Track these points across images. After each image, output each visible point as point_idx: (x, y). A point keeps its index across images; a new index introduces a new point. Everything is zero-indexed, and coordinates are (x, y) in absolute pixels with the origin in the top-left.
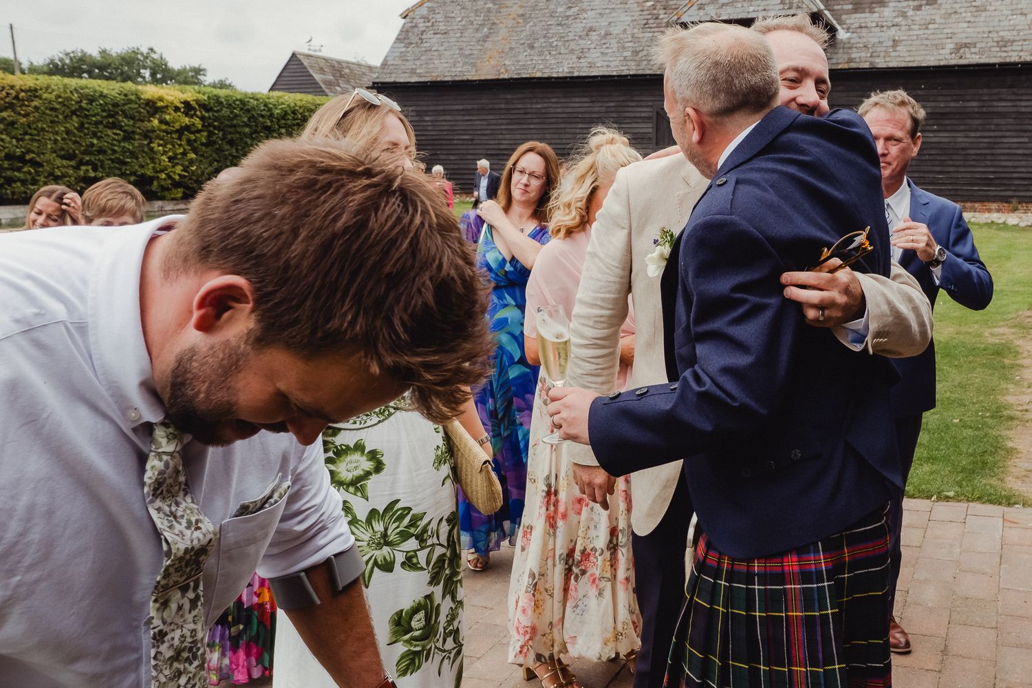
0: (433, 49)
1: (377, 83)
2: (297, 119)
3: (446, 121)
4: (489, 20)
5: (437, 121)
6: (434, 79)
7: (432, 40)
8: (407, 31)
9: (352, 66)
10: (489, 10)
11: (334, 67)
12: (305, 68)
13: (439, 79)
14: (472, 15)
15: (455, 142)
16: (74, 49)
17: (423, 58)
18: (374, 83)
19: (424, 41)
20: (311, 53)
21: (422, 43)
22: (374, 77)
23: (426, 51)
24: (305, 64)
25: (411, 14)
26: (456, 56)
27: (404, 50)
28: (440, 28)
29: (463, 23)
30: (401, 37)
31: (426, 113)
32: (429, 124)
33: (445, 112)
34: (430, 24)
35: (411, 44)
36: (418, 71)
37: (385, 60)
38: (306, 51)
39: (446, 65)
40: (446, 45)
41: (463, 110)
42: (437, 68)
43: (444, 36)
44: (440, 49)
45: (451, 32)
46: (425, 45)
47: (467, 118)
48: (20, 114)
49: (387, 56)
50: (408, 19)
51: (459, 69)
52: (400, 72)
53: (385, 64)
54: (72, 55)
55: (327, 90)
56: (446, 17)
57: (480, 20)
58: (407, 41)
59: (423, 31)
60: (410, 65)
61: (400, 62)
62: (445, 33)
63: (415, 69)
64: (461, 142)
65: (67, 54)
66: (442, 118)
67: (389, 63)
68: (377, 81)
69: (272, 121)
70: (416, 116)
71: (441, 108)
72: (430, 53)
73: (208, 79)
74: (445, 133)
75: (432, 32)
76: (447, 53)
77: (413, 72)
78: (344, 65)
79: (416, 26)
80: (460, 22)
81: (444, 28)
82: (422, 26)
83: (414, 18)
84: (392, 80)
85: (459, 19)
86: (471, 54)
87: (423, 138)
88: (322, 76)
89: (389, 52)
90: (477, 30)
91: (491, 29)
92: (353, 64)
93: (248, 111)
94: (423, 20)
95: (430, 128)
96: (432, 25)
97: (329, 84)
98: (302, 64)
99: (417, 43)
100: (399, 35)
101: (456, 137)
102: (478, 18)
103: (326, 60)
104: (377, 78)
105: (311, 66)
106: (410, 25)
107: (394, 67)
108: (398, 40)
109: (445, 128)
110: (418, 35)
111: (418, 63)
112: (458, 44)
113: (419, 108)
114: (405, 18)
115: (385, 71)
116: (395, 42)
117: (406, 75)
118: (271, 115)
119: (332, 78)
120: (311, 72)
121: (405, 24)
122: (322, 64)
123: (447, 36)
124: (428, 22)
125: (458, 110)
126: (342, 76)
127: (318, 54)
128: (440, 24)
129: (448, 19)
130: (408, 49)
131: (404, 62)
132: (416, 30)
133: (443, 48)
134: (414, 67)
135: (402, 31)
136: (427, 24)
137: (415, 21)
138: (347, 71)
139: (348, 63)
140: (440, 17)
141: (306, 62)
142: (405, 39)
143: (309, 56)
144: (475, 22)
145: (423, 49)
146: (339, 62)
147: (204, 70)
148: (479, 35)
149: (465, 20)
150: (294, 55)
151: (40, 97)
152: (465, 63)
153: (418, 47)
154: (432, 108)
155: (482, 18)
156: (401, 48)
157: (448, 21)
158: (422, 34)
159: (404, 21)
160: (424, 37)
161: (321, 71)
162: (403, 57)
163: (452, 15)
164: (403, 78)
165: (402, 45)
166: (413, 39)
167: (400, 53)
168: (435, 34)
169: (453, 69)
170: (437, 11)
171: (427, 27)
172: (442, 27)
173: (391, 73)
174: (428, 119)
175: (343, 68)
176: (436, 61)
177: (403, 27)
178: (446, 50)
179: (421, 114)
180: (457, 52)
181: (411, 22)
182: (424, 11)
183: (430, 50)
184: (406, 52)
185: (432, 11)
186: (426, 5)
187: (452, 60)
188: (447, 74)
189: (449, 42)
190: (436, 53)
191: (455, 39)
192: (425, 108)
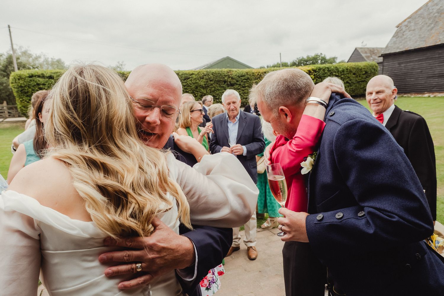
0: (408, 37)
1: (383, 54)
2: (348, 71)
3: (410, 65)
4: (435, 21)
5: (406, 66)
6: (406, 49)
7: (408, 33)
8: (398, 32)
9: (378, 49)
10: (435, 17)
11: (371, 50)
12: (359, 53)
13: (408, 49)
14: (427, 20)
15: (414, 73)
16: (300, 57)
17: (403, 42)
19: (404, 35)
20: (363, 47)
22: (383, 52)
23: (405, 39)
25: (400, 26)
26: (417, 39)
27: (395, 40)
29: (423, 24)
30: (395, 35)
31: (402, 63)
32: (403, 67)
33: (410, 62)
34: (408, 27)
35: (399, 37)
36: (400, 47)
37: (387, 45)
39: (412, 43)
40: (413, 35)
41: (418, 60)
42: (408, 45)
44: (411, 37)
45: (417, 29)
47: (420, 63)
49: (388, 44)
50: (399, 28)
51: (418, 44)
52: (393, 49)
53: (387, 47)
54: (299, 59)
55: (367, 60)
57: (430, 22)
58: (397, 36)
59: (404, 31)
60: (397, 45)
61: (393, 45)
62: (414, 30)
63: (399, 47)
64: (416, 73)
65: (298, 59)
66: (408, 64)
67: (389, 46)
69: (339, 73)
70: (398, 65)
71: (408, 60)
73: (338, 61)
74: (410, 70)
75: (408, 31)
77: (398, 48)
79: (402, 30)
80: (421, 24)
82: (404, 29)
83: (401, 27)
84: (389, 52)
85: (420, 23)
86: (424, 37)
87: (400, 73)
89: (390, 41)
90: (429, 26)
91: (435, 24)
92: (379, 48)
93: (330, 71)
94: (405, 27)
95: (403, 69)
96: (409, 28)
97: (368, 57)
98: (358, 51)
100: (394, 34)
101: (414, 71)
102: (430, 21)
103: (368, 48)
105: (362, 52)
106: (399, 30)
107: (391, 47)
108: (394, 36)
109: (410, 68)
110: (402, 33)
111: (400, 44)
113: (399, 62)
114: (398, 27)
115: (386, 49)
116: (392, 38)
117: (395, 49)
118: (338, 71)
119: (369, 54)
120: (361, 54)
121: (397, 30)
122: (366, 50)
123: (414, 31)
124: (407, 27)
125: (417, 60)
126: (374, 53)
127: (365, 47)
128: (413, 27)
130: (398, 39)
131: (395, 45)
132: (401, 31)
134: (399, 46)
135: (395, 33)
136: (407, 28)
137: (402, 28)
138: (376, 51)
140: (412, 24)
141: (360, 51)
142: (396, 35)
143: (361, 48)
144: (428, 23)
145: (403, 38)
146: (373, 49)
147: (337, 58)
148: (429, 28)
150: (356, 49)
152: (421, 41)
153: (401, 38)
154: (405, 61)
155: (431, 21)
156: (395, 39)
157: (416, 25)
158: (404, 32)
159: (397, 29)
160: (405, 33)
161: (366, 53)
162: (395, 43)
163: (418, 22)
164: (393, 51)
165: (395, 38)
166: (400, 35)
167: (394, 41)
168: (409, 31)
169: (415, 44)
170: (411, 22)
171: (406, 29)
172: (413, 28)
173: (389, 50)
174: (403, 65)
175: (374, 50)
176: (408, 42)
177: (396, 31)
178: (413, 37)
179: (399, 64)
180: (418, 37)
181: (400, 28)
182: (406, 23)
183: (406, 38)
184: (396, 40)
185: (410, 22)
186: (407, 21)
187: (415, 41)
188: (412, 46)
189: (415, 33)
190: (409, 39)
191: (418, 32)
192: (402, 61)
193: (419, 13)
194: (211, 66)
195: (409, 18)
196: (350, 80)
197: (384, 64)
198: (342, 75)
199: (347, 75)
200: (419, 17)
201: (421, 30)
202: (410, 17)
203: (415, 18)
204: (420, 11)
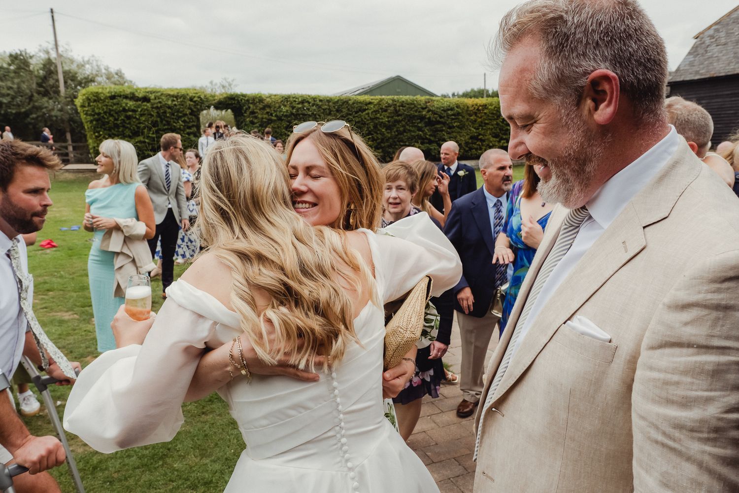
0: (715, 56)
6: (712, 76)
7: (714, 50)
8: (697, 47)
13: (715, 75)
15: (722, 116)
17: (706, 62)
19: (708, 52)
21: (706, 53)
23: (709, 58)
25: (701, 36)
26: (731, 59)
27: (693, 59)
31: (703, 98)
33: (717, 97)
34: (714, 40)
35: (698, 55)
36: (701, 72)
39: (722, 65)
40: (724, 52)
41: (731, 94)
42: (715, 68)
43: (723, 47)
44: (720, 55)
45: (730, 43)
46: (709, 54)
47: (733, 99)
48: (478, 117)
49: (680, 65)
50: (698, 39)
51: (732, 67)
52: (688, 73)
53: (678, 70)
56: (727, 33)
58: (696, 53)
59: (709, 45)
60: (696, 69)
61: (688, 68)
62: (725, 44)
63: (699, 71)
64: (725, 115)
66: (714, 101)
67: (681, 69)
68: (671, 81)
71: (714, 94)
72: (711, 59)
75: (715, 45)
76: (724, 58)
77: (697, 73)
79: (703, 43)
82: (708, 42)
83: (703, 38)
84: (681, 79)
85: (737, 34)
89: (682, 62)
94: (709, 38)
96: (716, 41)
99: (703, 54)
100: (691, 50)
101: (724, 112)
106: (699, 43)
107: (684, 71)
108: (690, 53)
109: (716, 107)
110: (704, 48)
111: (701, 66)
112: (734, 50)
113: (698, 96)
114: (696, 38)
115: (677, 74)
116: (687, 55)
117: (692, 75)
121: (696, 42)
123: (725, 46)
124: (713, 38)
125: (728, 95)
128: (723, 39)
129: (728, 34)
130: (696, 58)
131: (692, 67)
132: (703, 45)
133: (721, 54)
134: (698, 69)
135: (693, 48)
136: (712, 40)
140: (722, 34)
142: (694, 52)
145: (707, 57)
151: (487, 108)
153: (703, 56)
154: (708, 95)
156: (691, 58)
157: (728, 36)
158: (707, 47)
159: (696, 40)
160: (708, 49)
162: (691, 64)
163: (731, 31)
164: (689, 77)
165: (692, 56)
166: (701, 51)
167: (690, 61)
168: (717, 46)
169: (727, 68)
170: (721, 30)
171: (712, 42)
172: (723, 41)
173: (681, 75)
176: (715, 64)
177: (694, 45)
178: (723, 55)
180: (732, 55)
181: (701, 41)
182: (711, 32)
183: (712, 57)
184: (695, 60)
185: (717, 30)
186: (713, 27)
187: (728, 62)
188: (722, 71)
189: (727, 50)
190: (716, 58)
191: (732, 47)
192: (702, 95)
193: (734, 16)
194: (370, 91)
195: (716, 24)
200: (734, 22)
201: (737, 45)
202: (719, 23)
203: (728, 24)
204: (736, 13)
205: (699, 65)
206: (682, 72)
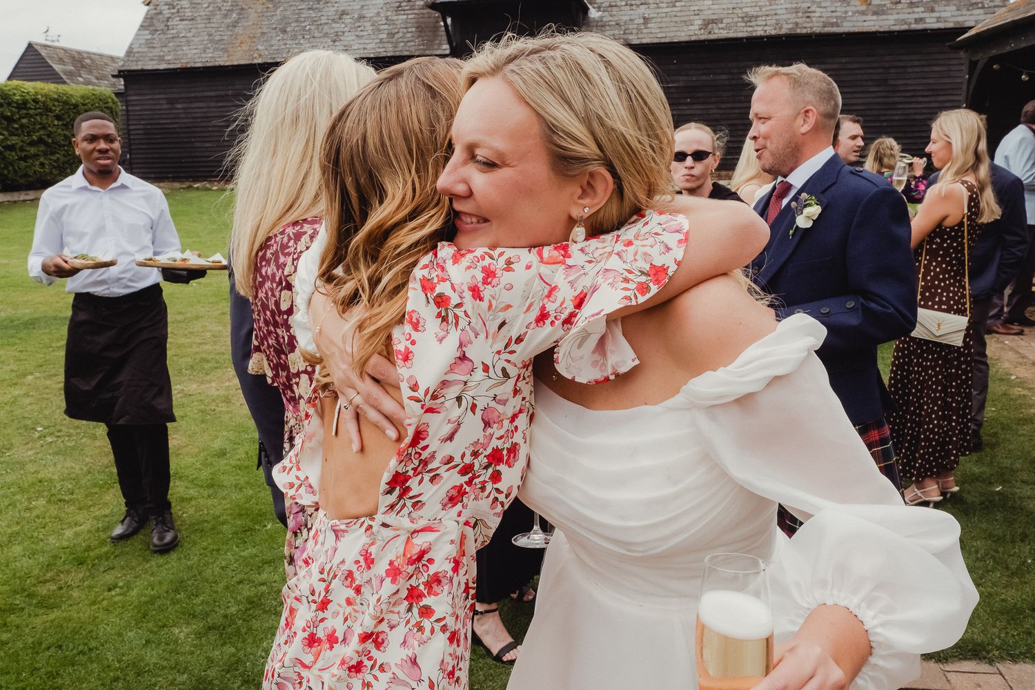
0: (181, 35)
1: (123, 71)
3: (200, 108)
4: (237, 5)
5: (189, 108)
6: (184, 66)
7: (179, 26)
8: (151, 18)
9: (92, 56)
11: (74, 57)
12: (44, 59)
13: (189, 66)
14: (220, 1)
15: (210, 129)
17: (171, 44)
18: (120, 71)
19: (170, 28)
20: (49, 43)
21: (168, 29)
22: (119, 65)
23: (173, 38)
24: (43, 54)
25: (154, 1)
26: (205, 42)
27: (149, 37)
28: (187, 15)
29: (211, 9)
30: (146, 24)
31: (176, 101)
32: (182, 111)
33: (197, 99)
34: (175, 11)
35: (157, 30)
36: (166, 58)
37: (130, 47)
38: (43, 42)
39: (195, 51)
40: (194, 31)
41: (216, 96)
42: (187, 54)
43: (191, 22)
44: (187, 35)
45: (198, 18)
46: (172, 32)
47: (220, 104)
49: (132, 44)
50: (151, 7)
51: (210, 55)
52: (147, 59)
53: (130, 52)
55: (68, 81)
56: (191, 3)
57: (227, 6)
58: (151, 28)
59: (169, 18)
60: (157, 52)
61: (146, 50)
62: (192, 19)
63: (163, 56)
64: (216, 129)
66: (197, 105)
67: (135, 50)
68: (123, 69)
70: (168, 104)
71: (193, 95)
72: (178, 40)
74: (199, 120)
75: (178, 19)
76: (196, 39)
77: (161, 59)
78: (85, 55)
79: (161, 13)
80: (206, 8)
81: (190, 14)
82: (166, 13)
83: (157, 5)
84: (139, 68)
85: (205, 5)
86: (221, 40)
87: (176, 126)
88: (64, 67)
89: (134, 39)
90: (225, 16)
91: (240, 14)
92: (94, 54)
94: (167, 7)
95: (182, 116)
96: (178, 12)
97: (70, 74)
98: (40, 54)
99: (162, 30)
100: (144, 22)
101: (211, 124)
102: (225, 4)
103: (65, 50)
104: (123, 66)
105: (49, 57)
106: (154, 12)
107: (140, 54)
108: (142, 27)
109: (198, 115)
110: (163, 22)
111: (165, 49)
112: (207, 30)
113: (170, 96)
114: (148, 5)
115: (130, 59)
116: (139, 30)
117: (153, 62)
119: (73, 68)
120: (50, 62)
121: (149, 11)
122: (61, 54)
123: (194, 22)
124: (174, 8)
125: (212, 97)
126: (83, 66)
127: (56, 44)
128: (186, 10)
129: (194, 5)
130: (155, 36)
131: (151, 50)
132: (160, 17)
133: (191, 34)
134: (162, 54)
135: (146, 18)
136: (173, 11)
137: (159, 8)
138: (88, 61)
139: (88, 53)
141: (43, 53)
142: (150, 26)
143: (46, 46)
144: (223, 8)
145: (171, 36)
146: (79, 53)
148: (228, 21)
149: (211, 5)
150: (30, 46)
152: (216, 49)
153: (164, 34)
154: (183, 95)
155: (229, 4)
156: (147, 35)
157: (194, 8)
158: (168, 21)
159: (147, 8)
160: (169, 23)
161: (61, 61)
162: (149, 44)
164: (150, 66)
165: (148, 32)
166: (159, 26)
167: (146, 40)
168: (181, 20)
169: (203, 55)
171: (173, 14)
173: (137, 61)
174: (179, 106)
175: (83, 58)
176: (184, 48)
177: (147, 14)
178: (193, 36)
179: (172, 101)
180: (207, 38)
181: (155, 9)
183: (178, 37)
184: (152, 39)
187: (202, 47)
188: (197, 60)
189: (197, 28)
190: (185, 39)
191: (203, 25)
192: (176, 96)
196: (49, 136)
197: (129, 98)
198: (23, 118)
199: (38, 118)
201: (209, 23)
205: (161, 47)
206: (136, 55)
